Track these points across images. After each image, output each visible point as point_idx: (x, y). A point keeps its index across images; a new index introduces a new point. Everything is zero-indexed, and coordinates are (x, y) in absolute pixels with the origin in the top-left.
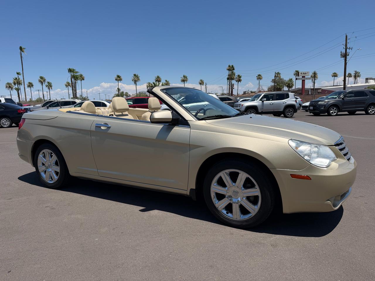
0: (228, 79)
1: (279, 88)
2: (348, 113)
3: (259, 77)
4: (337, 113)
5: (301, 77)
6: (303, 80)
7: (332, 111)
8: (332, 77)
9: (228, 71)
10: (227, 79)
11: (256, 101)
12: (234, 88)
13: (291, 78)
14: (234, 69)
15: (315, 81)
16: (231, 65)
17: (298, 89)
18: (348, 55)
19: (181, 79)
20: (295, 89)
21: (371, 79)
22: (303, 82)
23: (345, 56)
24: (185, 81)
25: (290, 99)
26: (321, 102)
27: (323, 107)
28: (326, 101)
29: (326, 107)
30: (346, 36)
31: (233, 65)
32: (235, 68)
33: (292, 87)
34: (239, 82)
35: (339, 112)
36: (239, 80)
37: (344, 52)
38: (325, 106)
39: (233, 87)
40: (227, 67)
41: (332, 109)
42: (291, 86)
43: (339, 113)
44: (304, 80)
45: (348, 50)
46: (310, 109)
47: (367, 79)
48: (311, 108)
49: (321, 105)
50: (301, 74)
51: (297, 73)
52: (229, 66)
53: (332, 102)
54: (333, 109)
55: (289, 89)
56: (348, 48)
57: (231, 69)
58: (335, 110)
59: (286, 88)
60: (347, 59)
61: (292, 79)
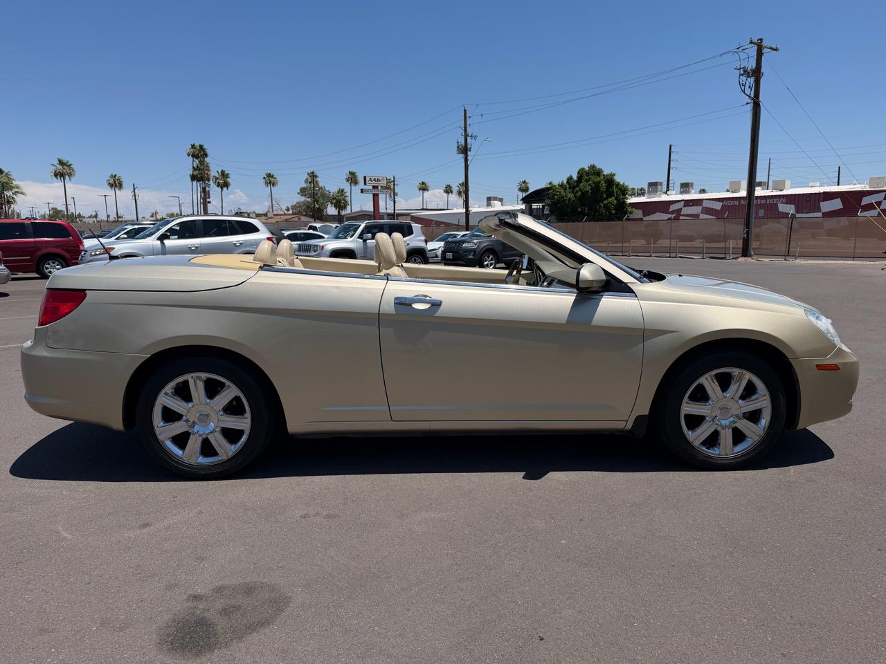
0: (193, 178)
1: (319, 209)
2: (505, 266)
3: (270, 180)
4: (495, 265)
5: (371, 188)
6: (374, 195)
7: (486, 261)
8: (419, 190)
9: (191, 158)
10: (190, 179)
11: (349, 239)
12: (209, 202)
13: (342, 188)
14: (206, 155)
15: (396, 197)
16: (197, 144)
17: (361, 214)
18: (470, 151)
19: (52, 169)
20: (351, 213)
21: (495, 199)
22: (376, 197)
23: (464, 150)
24: (67, 177)
25: (414, 237)
26: (467, 244)
27: (472, 254)
28: (475, 241)
29: (477, 253)
30: (465, 111)
31: (202, 144)
32: (208, 152)
33: (344, 207)
34: (225, 189)
35: (498, 263)
36: (224, 185)
37: (463, 143)
38: (474, 251)
39: (208, 200)
40: (188, 148)
41: (486, 257)
42: (342, 204)
43: (497, 266)
44: (378, 195)
45: (469, 138)
46: (447, 257)
47: (489, 199)
48: (449, 255)
49: (470, 251)
50: (370, 182)
51: (353, 179)
52: (193, 146)
53: (486, 244)
54: (488, 257)
55: (339, 212)
56: (470, 135)
57: (199, 153)
58: (492, 260)
59: (333, 208)
60: (469, 158)
61: (345, 191)
